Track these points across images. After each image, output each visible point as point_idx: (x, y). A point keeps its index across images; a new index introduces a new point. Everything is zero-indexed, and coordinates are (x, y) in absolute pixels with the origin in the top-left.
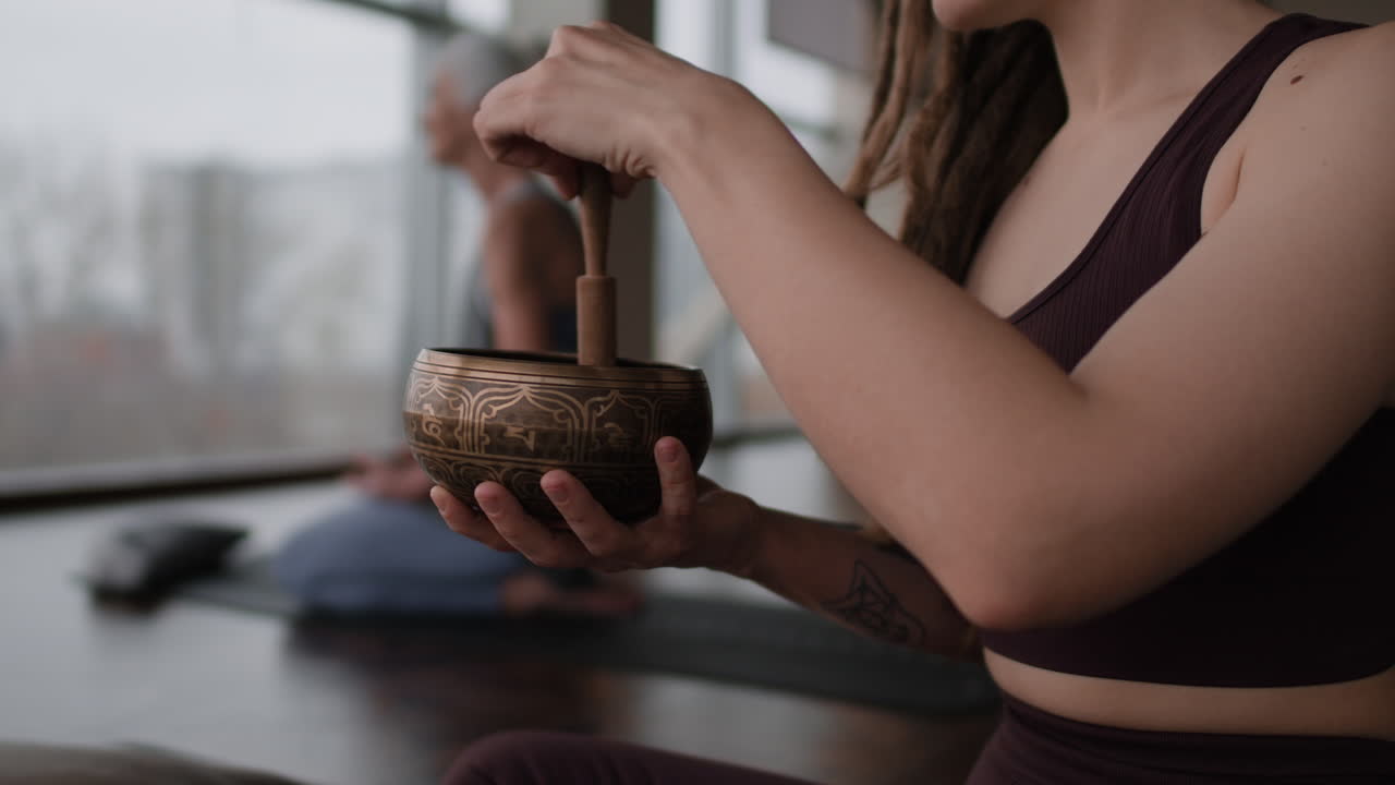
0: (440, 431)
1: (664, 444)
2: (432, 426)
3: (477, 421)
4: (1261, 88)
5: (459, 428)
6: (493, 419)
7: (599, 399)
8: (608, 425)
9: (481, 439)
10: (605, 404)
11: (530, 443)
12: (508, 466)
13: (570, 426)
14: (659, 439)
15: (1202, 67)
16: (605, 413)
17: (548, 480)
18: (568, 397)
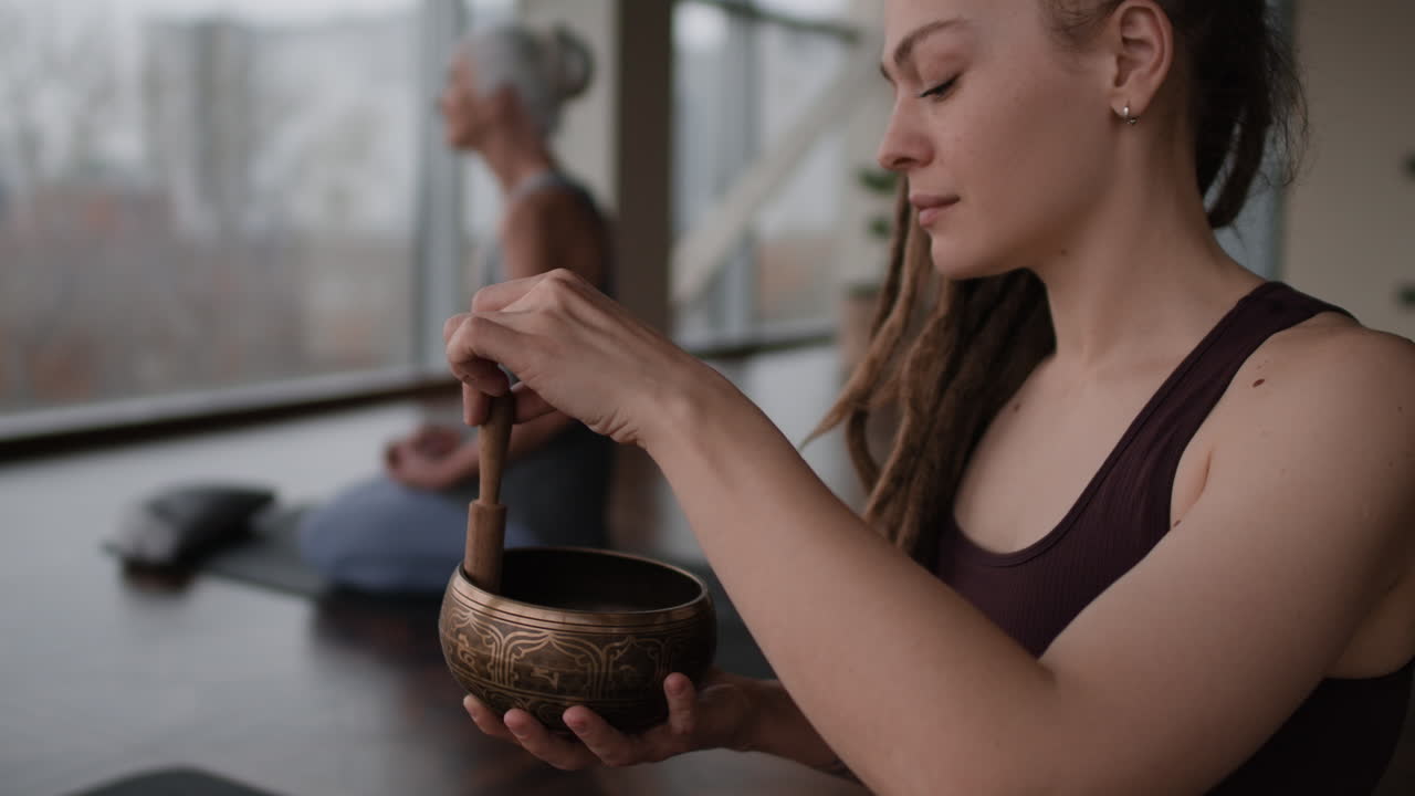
0: (473, 662)
1: (672, 681)
2: (467, 656)
3: (507, 660)
4: (1229, 383)
5: (491, 663)
6: (522, 660)
7: (617, 644)
8: (623, 668)
9: (510, 676)
10: (621, 648)
11: (555, 683)
12: (533, 700)
13: (589, 670)
14: (668, 673)
15: (1180, 340)
16: (620, 658)
17: (571, 716)
18: (588, 643)
